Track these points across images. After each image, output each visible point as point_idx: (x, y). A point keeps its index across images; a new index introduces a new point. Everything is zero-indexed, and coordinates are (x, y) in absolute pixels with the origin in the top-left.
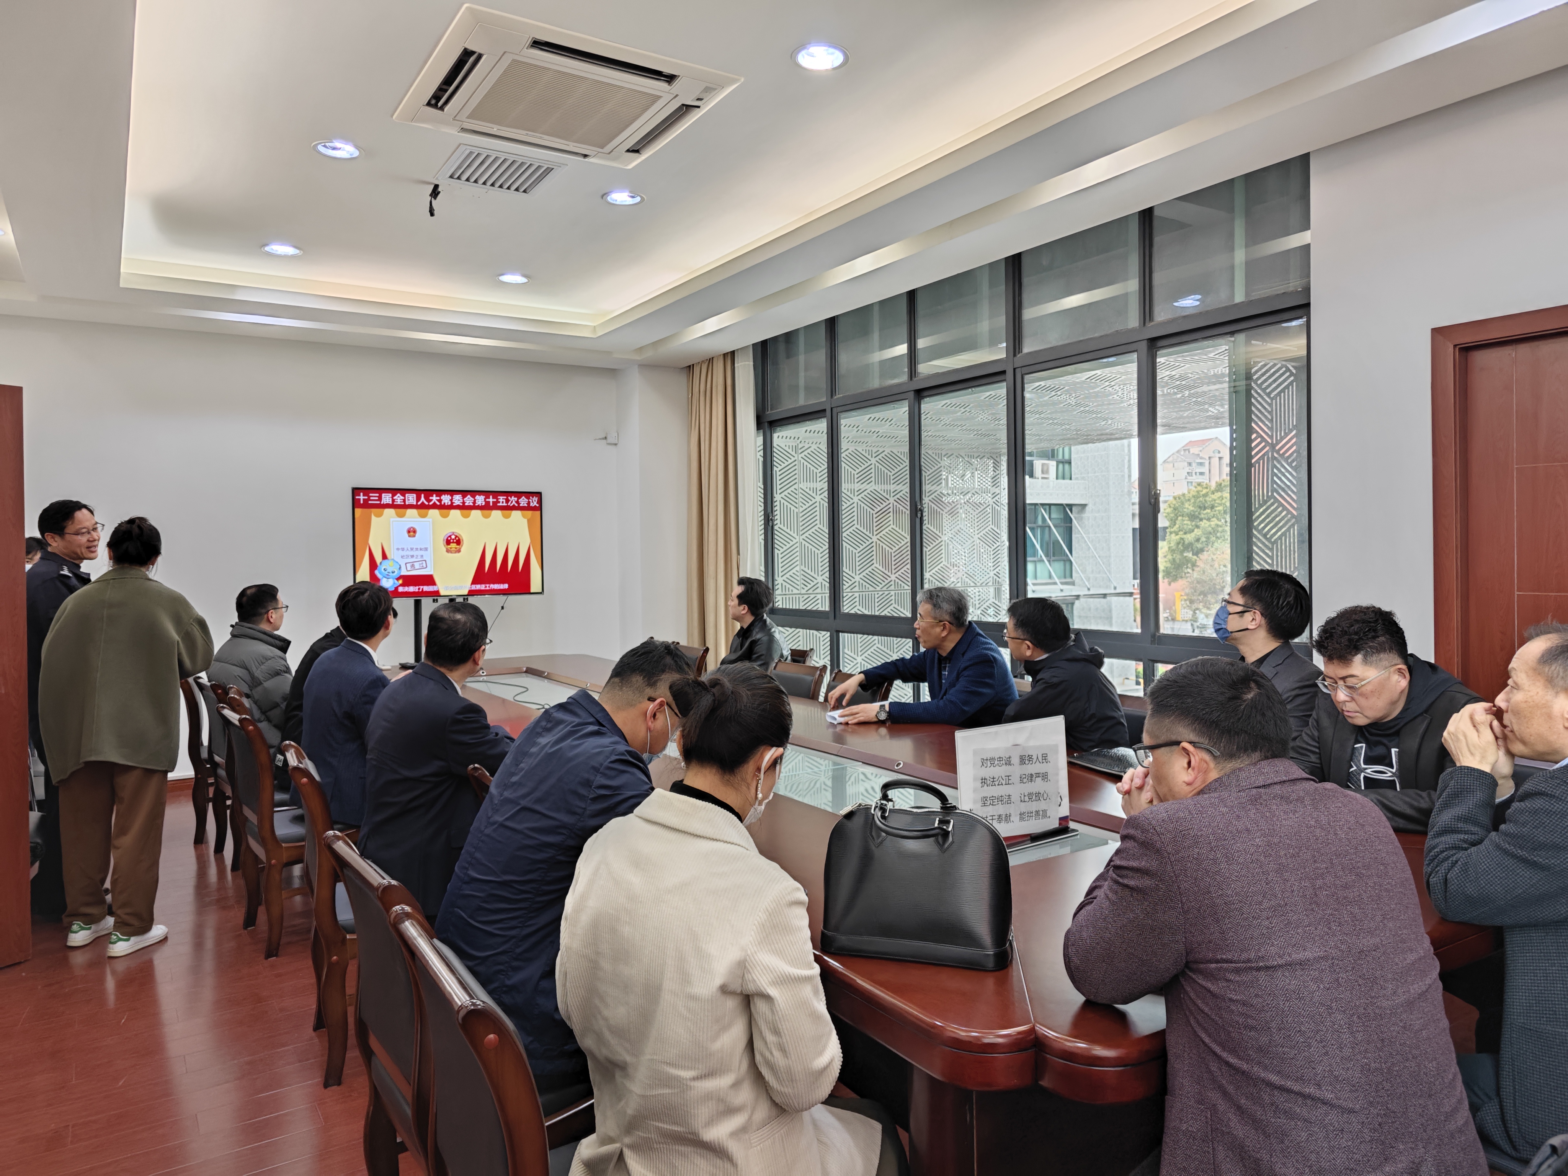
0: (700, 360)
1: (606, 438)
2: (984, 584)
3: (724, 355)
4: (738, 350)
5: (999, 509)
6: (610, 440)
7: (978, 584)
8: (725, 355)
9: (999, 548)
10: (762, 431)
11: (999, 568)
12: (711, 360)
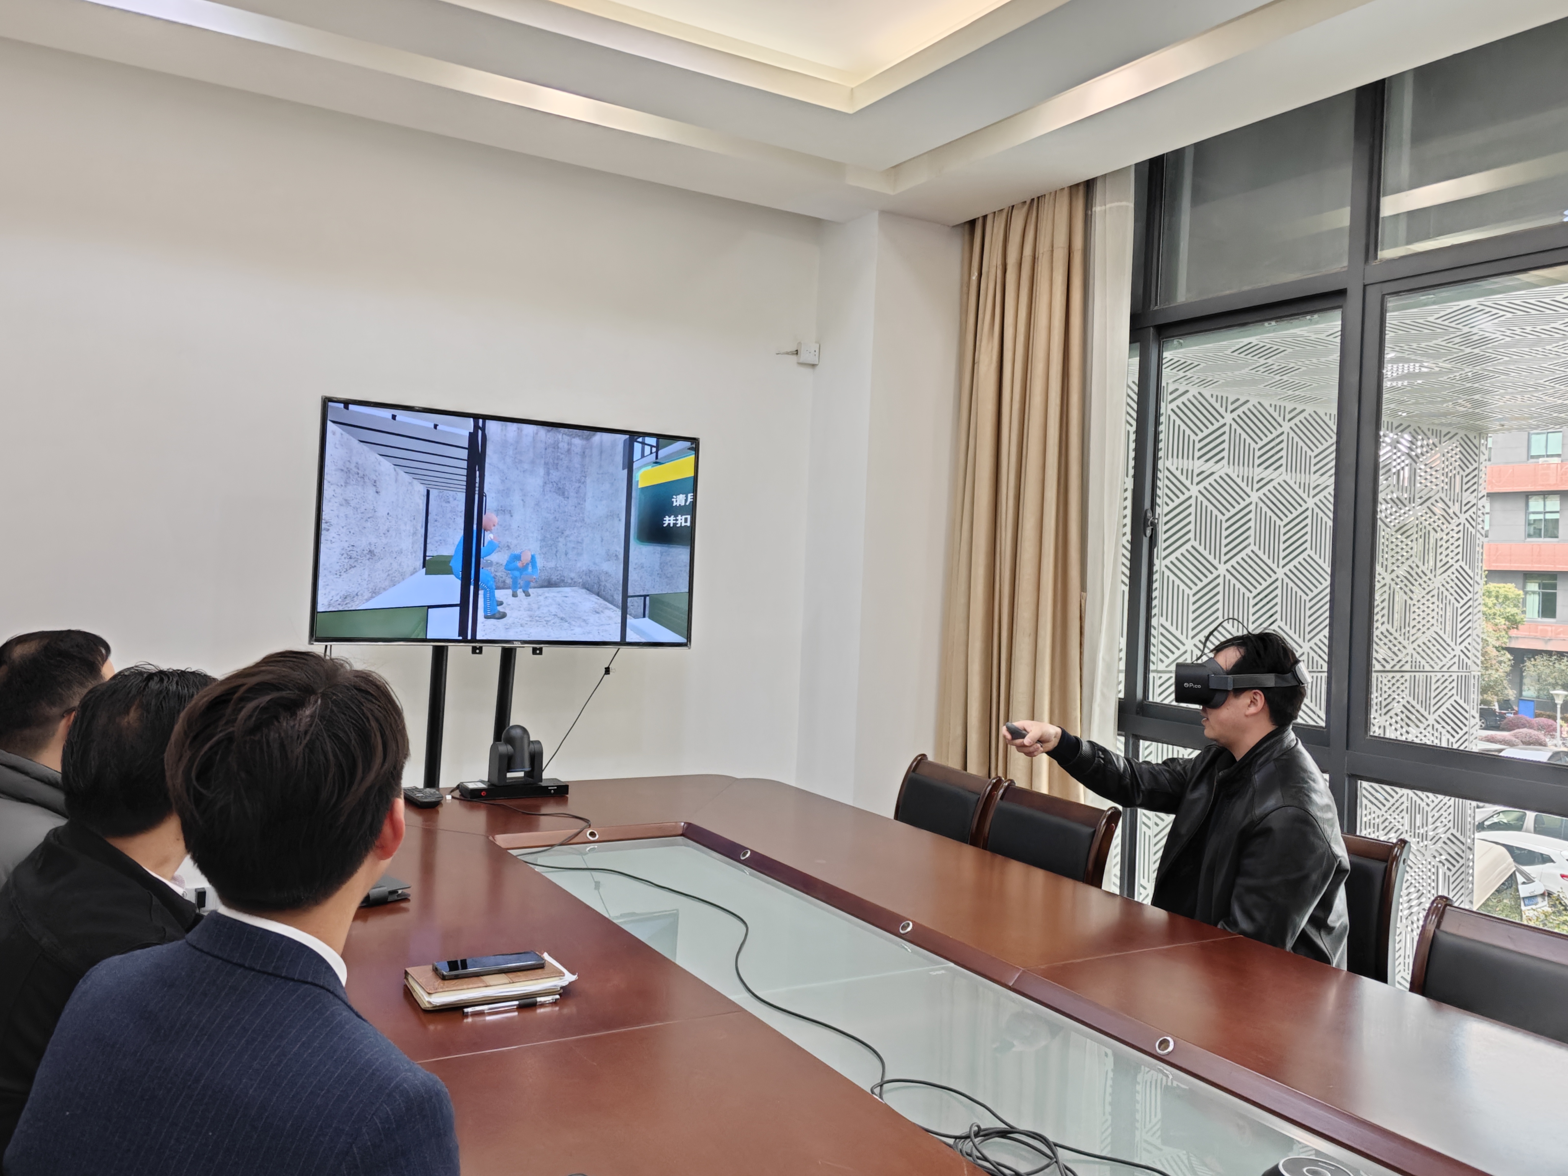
0: (1005, 205)
1: (797, 353)
2: (1445, 669)
3: (1071, 187)
4: (1104, 176)
5: (1474, 531)
6: (805, 357)
7: (1437, 668)
8: (1073, 188)
9: (1470, 603)
10: (1138, 344)
11: (1469, 640)
12: (1035, 203)
